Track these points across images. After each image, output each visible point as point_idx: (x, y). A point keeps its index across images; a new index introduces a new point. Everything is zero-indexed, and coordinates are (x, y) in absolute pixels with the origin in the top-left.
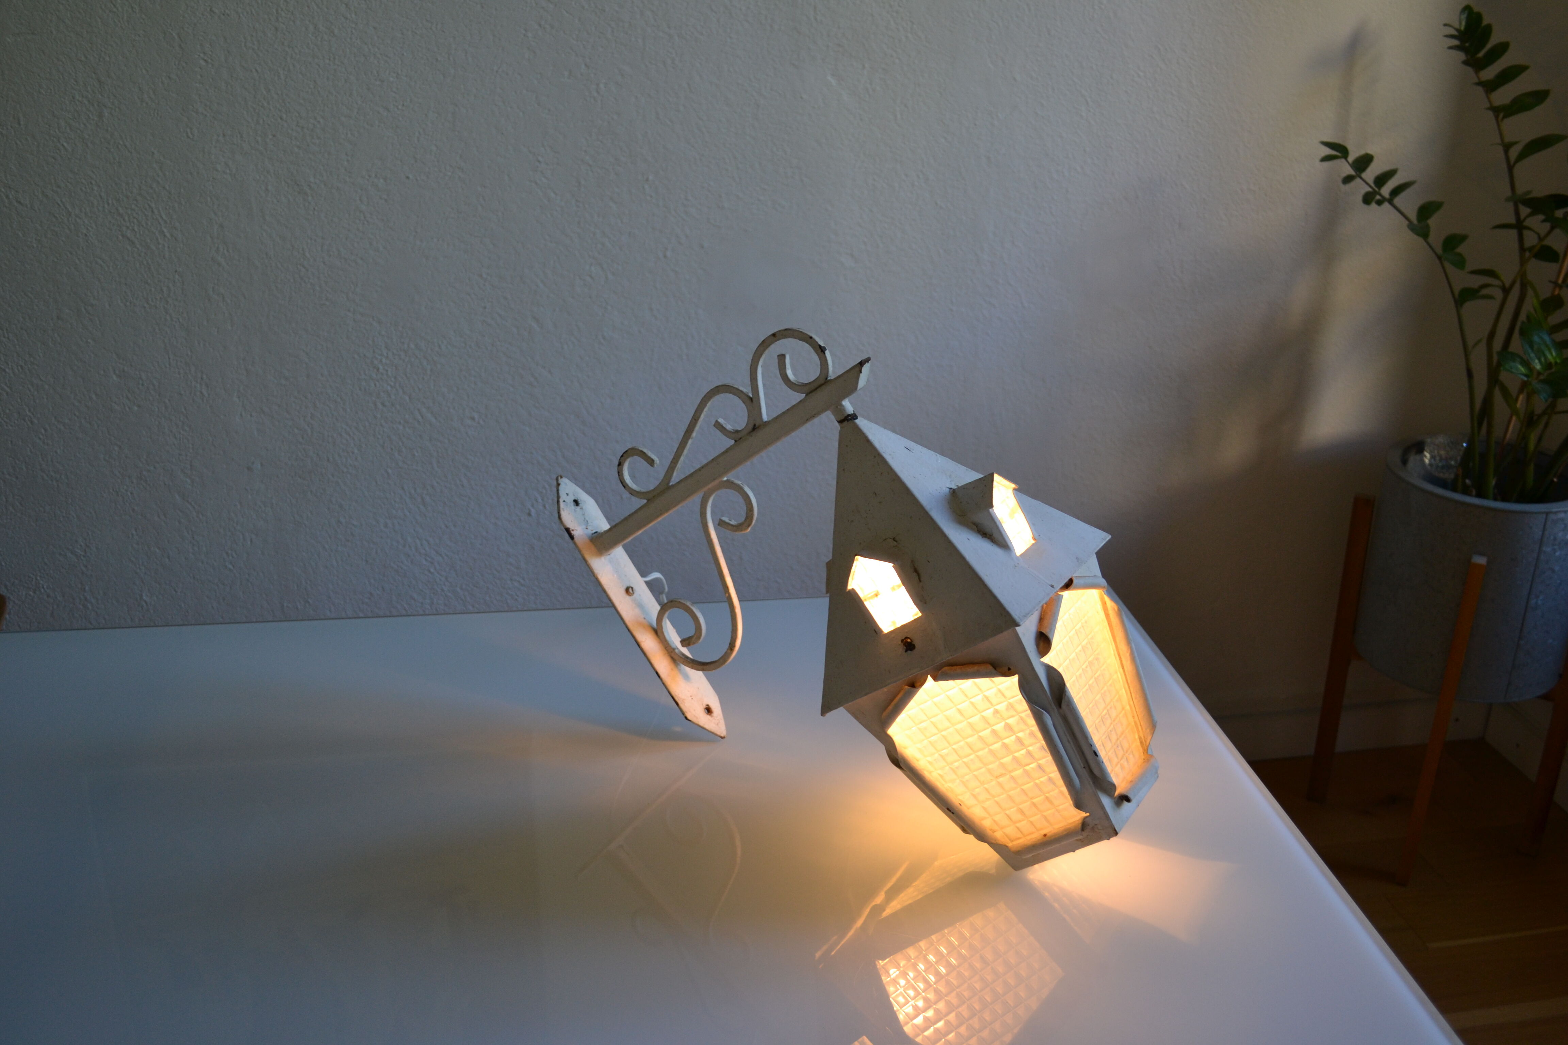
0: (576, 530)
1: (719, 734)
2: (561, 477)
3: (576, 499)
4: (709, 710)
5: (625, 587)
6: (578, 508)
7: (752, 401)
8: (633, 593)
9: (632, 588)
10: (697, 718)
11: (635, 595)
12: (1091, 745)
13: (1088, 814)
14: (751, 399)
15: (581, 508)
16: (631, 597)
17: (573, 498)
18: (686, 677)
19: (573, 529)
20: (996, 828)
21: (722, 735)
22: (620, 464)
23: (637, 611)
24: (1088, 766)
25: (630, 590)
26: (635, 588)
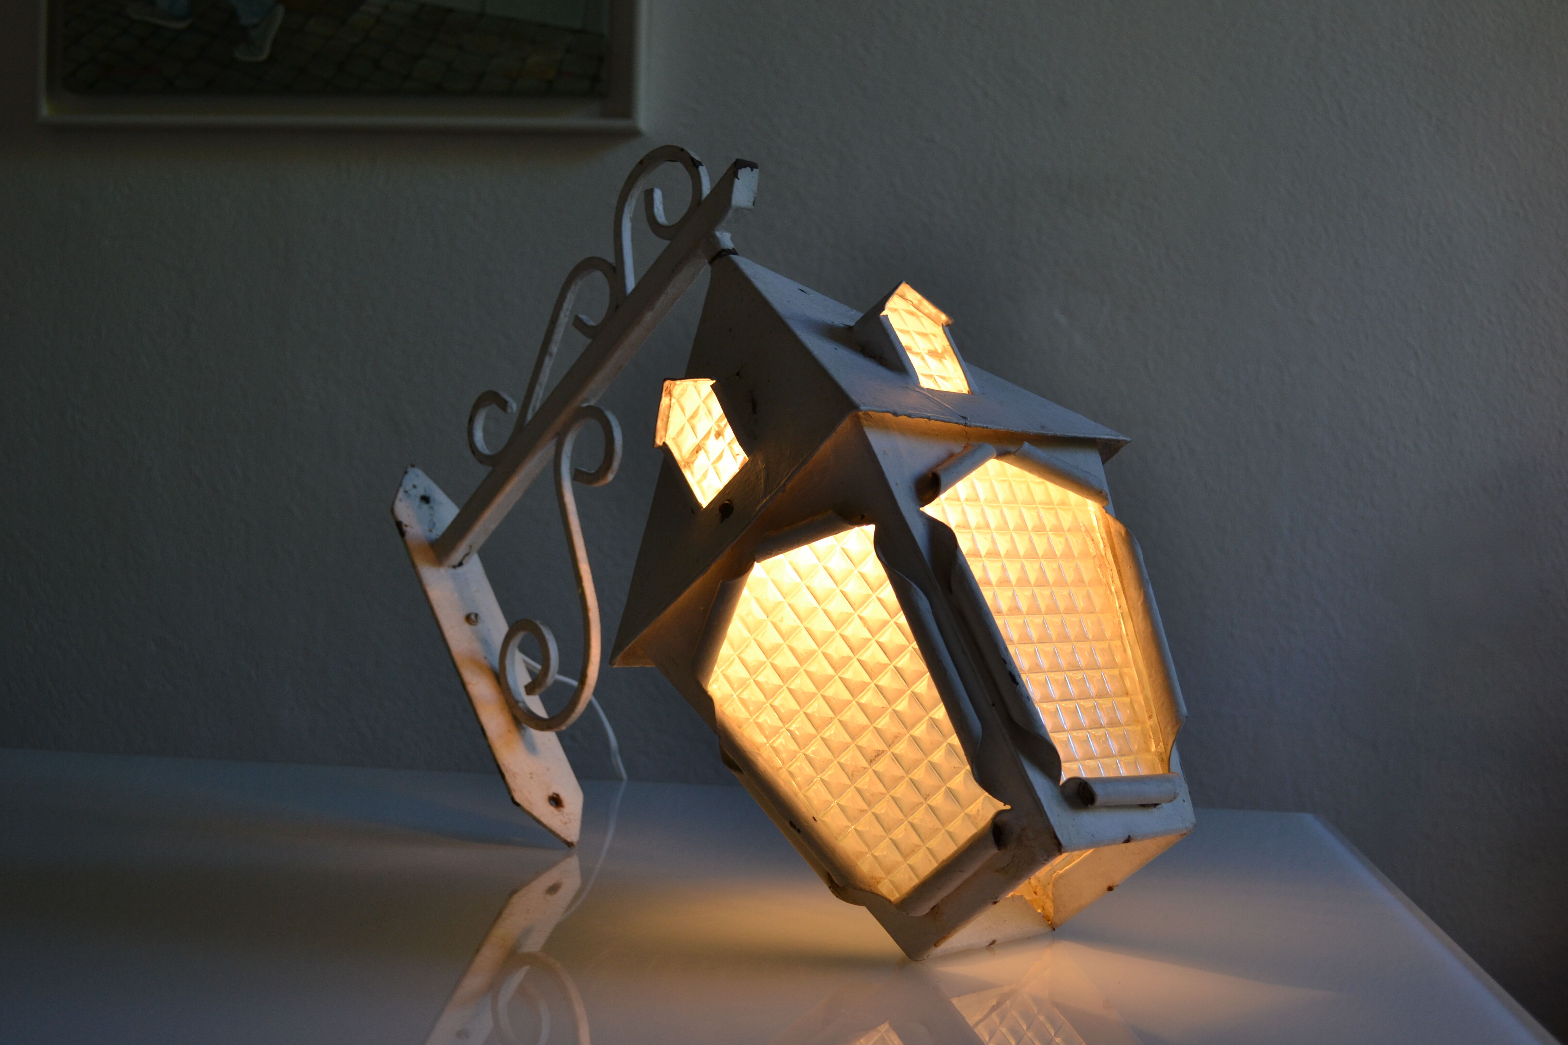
0: (412, 527)
1: (563, 835)
2: (413, 466)
3: (427, 495)
4: (556, 801)
5: (467, 612)
6: (425, 507)
7: (615, 271)
8: (477, 621)
9: (476, 615)
10: (531, 804)
11: (480, 625)
12: (1005, 662)
13: (1008, 807)
14: (614, 269)
15: (432, 508)
16: (473, 627)
17: (422, 493)
18: (532, 748)
19: (407, 524)
20: (880, 873)
21: (569, 840)
22: (471, 420)
23: (477, 646)
24: (1000, 703)
25: (473, 617)
26: (482, 616)
